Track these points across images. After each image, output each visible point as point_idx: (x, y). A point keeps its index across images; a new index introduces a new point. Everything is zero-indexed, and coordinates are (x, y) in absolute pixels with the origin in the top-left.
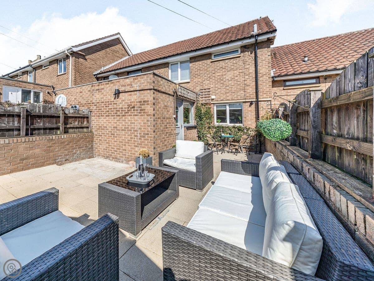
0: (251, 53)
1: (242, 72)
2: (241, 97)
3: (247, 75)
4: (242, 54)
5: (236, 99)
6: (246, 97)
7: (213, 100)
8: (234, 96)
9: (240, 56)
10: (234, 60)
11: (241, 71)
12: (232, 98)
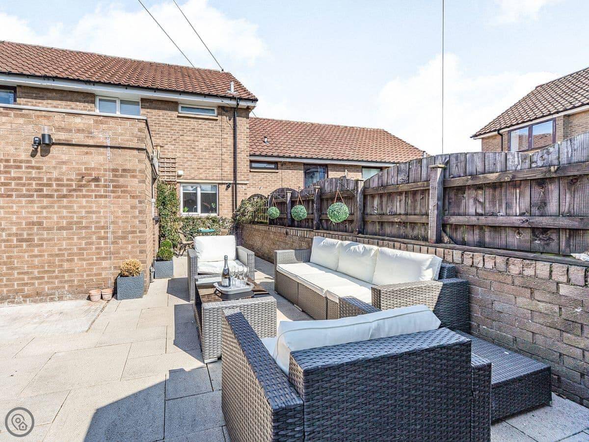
0: (230, 120)
1: (219, 142)
2: (218, 176)
3: (225, 148)
4: (219, 118)
5: (211, 178)
6: (223, 177)
7: (179, 176)
8: (208, 174)
9: (217, 120)
10: (210, 123)
11: (218, 140)
12: (206, 176)
